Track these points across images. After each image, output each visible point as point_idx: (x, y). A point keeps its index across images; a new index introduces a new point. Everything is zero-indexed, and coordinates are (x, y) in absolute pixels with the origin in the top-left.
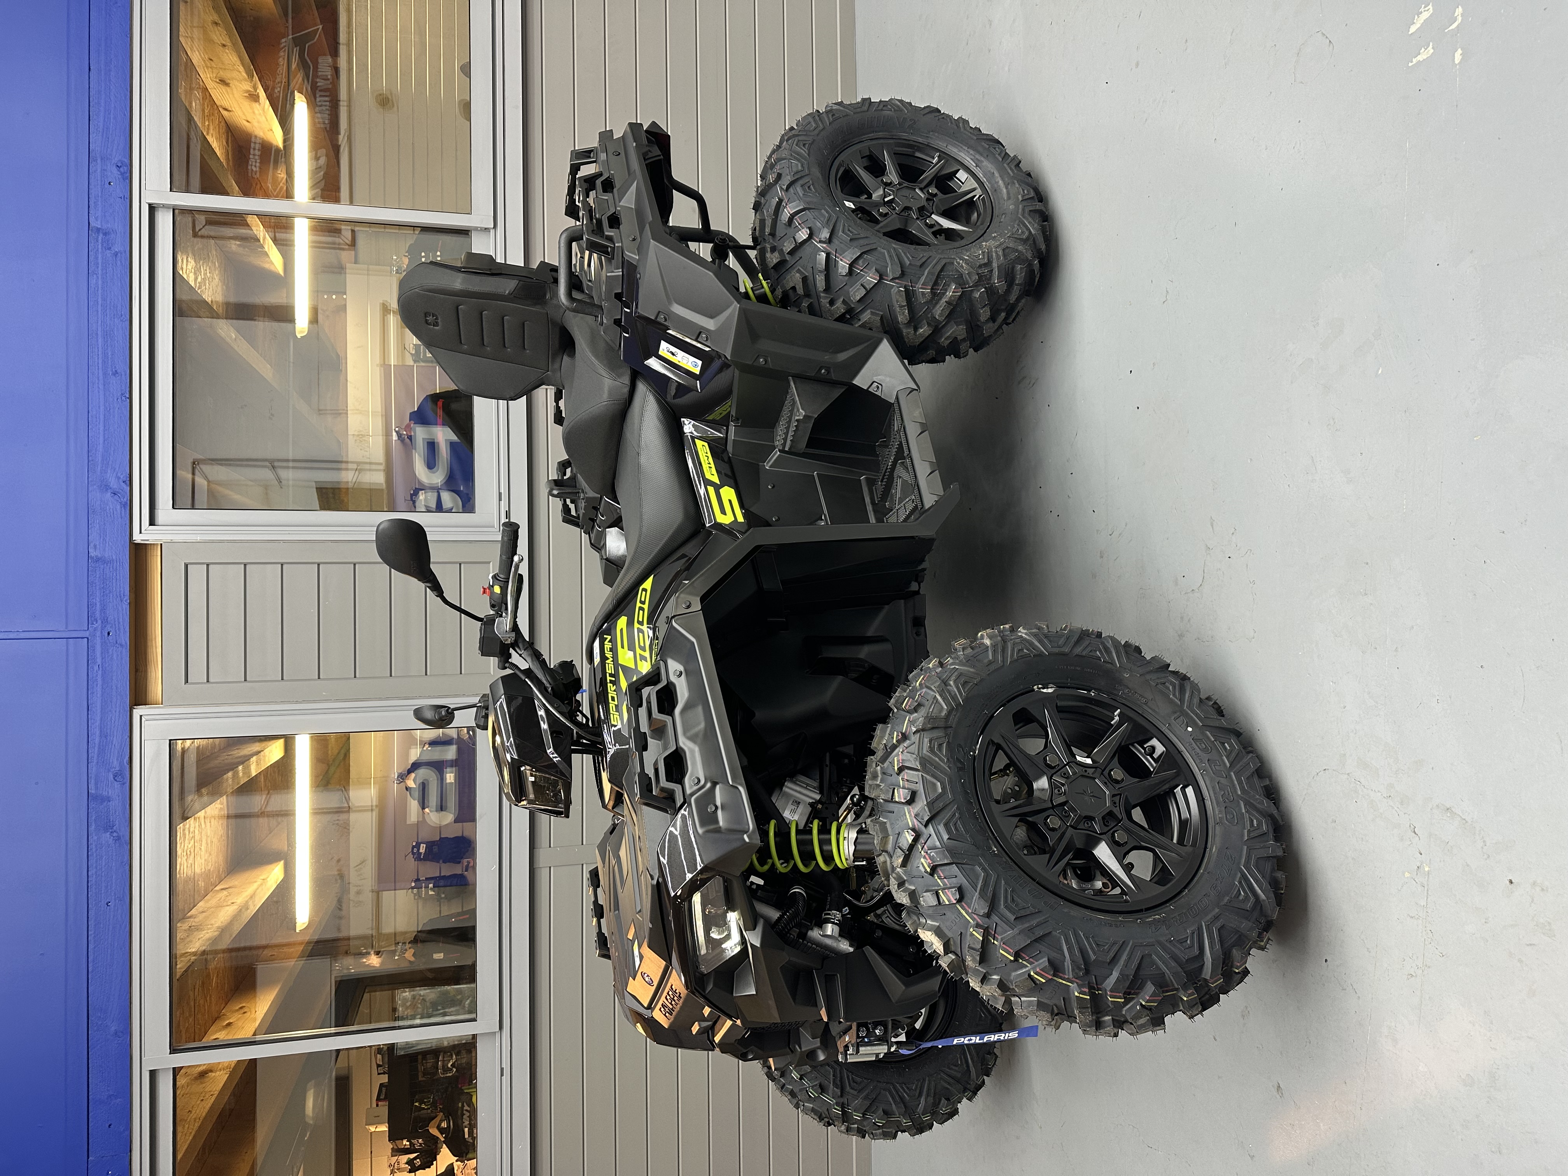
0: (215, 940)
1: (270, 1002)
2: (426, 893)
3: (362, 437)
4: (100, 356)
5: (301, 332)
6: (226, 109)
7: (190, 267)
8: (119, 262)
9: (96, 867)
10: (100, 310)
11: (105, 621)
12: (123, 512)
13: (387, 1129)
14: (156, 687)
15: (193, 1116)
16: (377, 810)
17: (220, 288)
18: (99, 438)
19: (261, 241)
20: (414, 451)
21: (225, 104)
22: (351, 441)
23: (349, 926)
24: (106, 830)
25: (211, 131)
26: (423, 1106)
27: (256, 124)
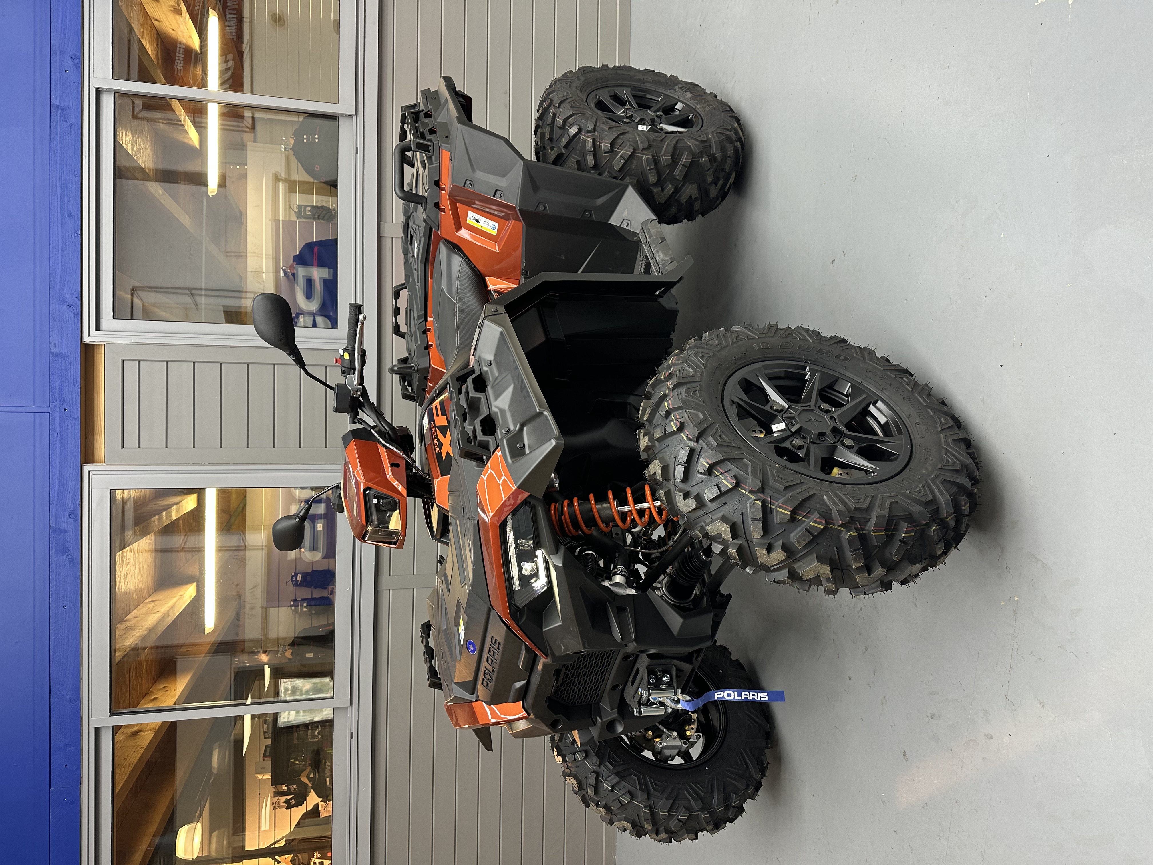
0: (144, 638)
1: (185, 684)
2: (302, 609)
3: (258, 273)
4: (59, 202)
5: (212, 192)
6: (156, 20)
7: (128, 139)
8: (73, 133)
9: (56, 581)
10: (59, 168)
11: (62, 401)
12: (76, 321)
13: (270, 777)
14: (101, 449)
15: (128, 762)
16: (266, 549)
17: (151, 156)
18: (58, 264)
19: (183, 122)
20: (296, 285)
21: (156, 15)
22: (250, 276)
23: (245, 632)
24: (63, 554)
25: (145, 36)
26: (297, 762)
27: (180, 33)
